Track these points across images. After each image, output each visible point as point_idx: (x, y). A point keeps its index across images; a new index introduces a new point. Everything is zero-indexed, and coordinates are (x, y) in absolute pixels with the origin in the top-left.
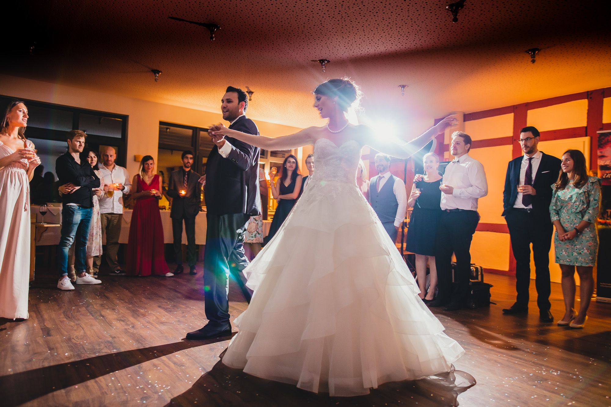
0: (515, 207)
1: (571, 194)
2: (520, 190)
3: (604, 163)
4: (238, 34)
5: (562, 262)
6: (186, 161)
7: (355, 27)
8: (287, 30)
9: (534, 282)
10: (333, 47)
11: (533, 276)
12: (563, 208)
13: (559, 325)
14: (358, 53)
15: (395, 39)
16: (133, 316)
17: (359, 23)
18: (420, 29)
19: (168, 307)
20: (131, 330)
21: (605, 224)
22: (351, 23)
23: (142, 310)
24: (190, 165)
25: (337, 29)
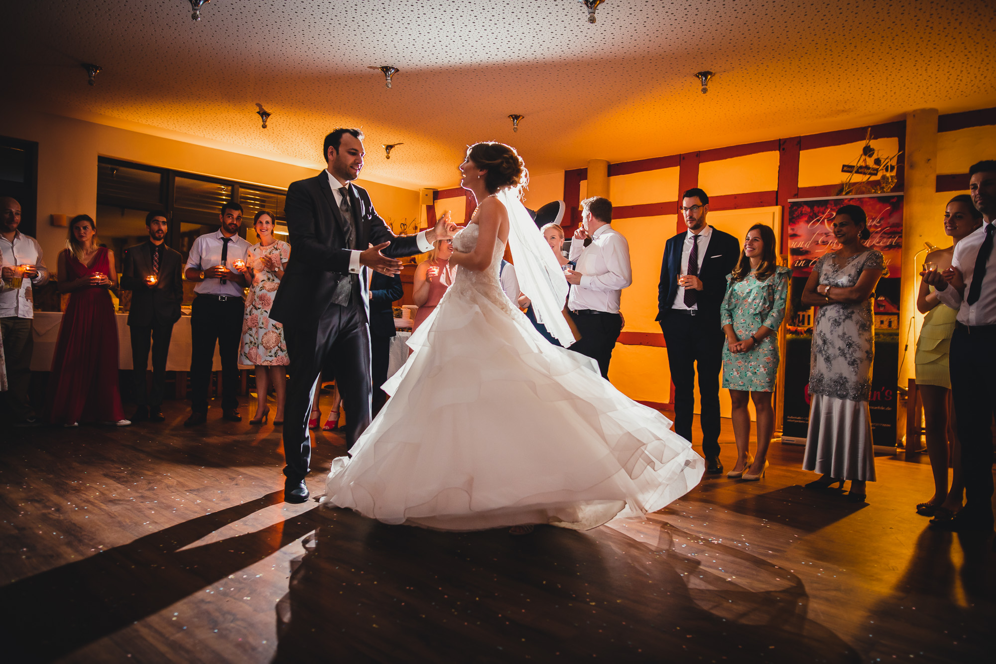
0: (674, 307)
1: (751, 288)
2: (681, 282)
3: (797, 245)
4: (241, 13)
5: (732, 387)
6: (155, 228)
7: (438, 18)
8: (328, 14)
9: (699, 418)
10: (404, 47)
11: (697, 409)
12: (737, 307)
13: (729, 477)
14: (445, 59)
15: (502, 41)
16: (57, 493)
17: (445, 11)
18: (541, 29)
19: (122, 475)
20: (54, 515)
21: (796, 332)
22: (433, 10)
23: (74, 481)
24: (162, 235)
25: (410, 19)
